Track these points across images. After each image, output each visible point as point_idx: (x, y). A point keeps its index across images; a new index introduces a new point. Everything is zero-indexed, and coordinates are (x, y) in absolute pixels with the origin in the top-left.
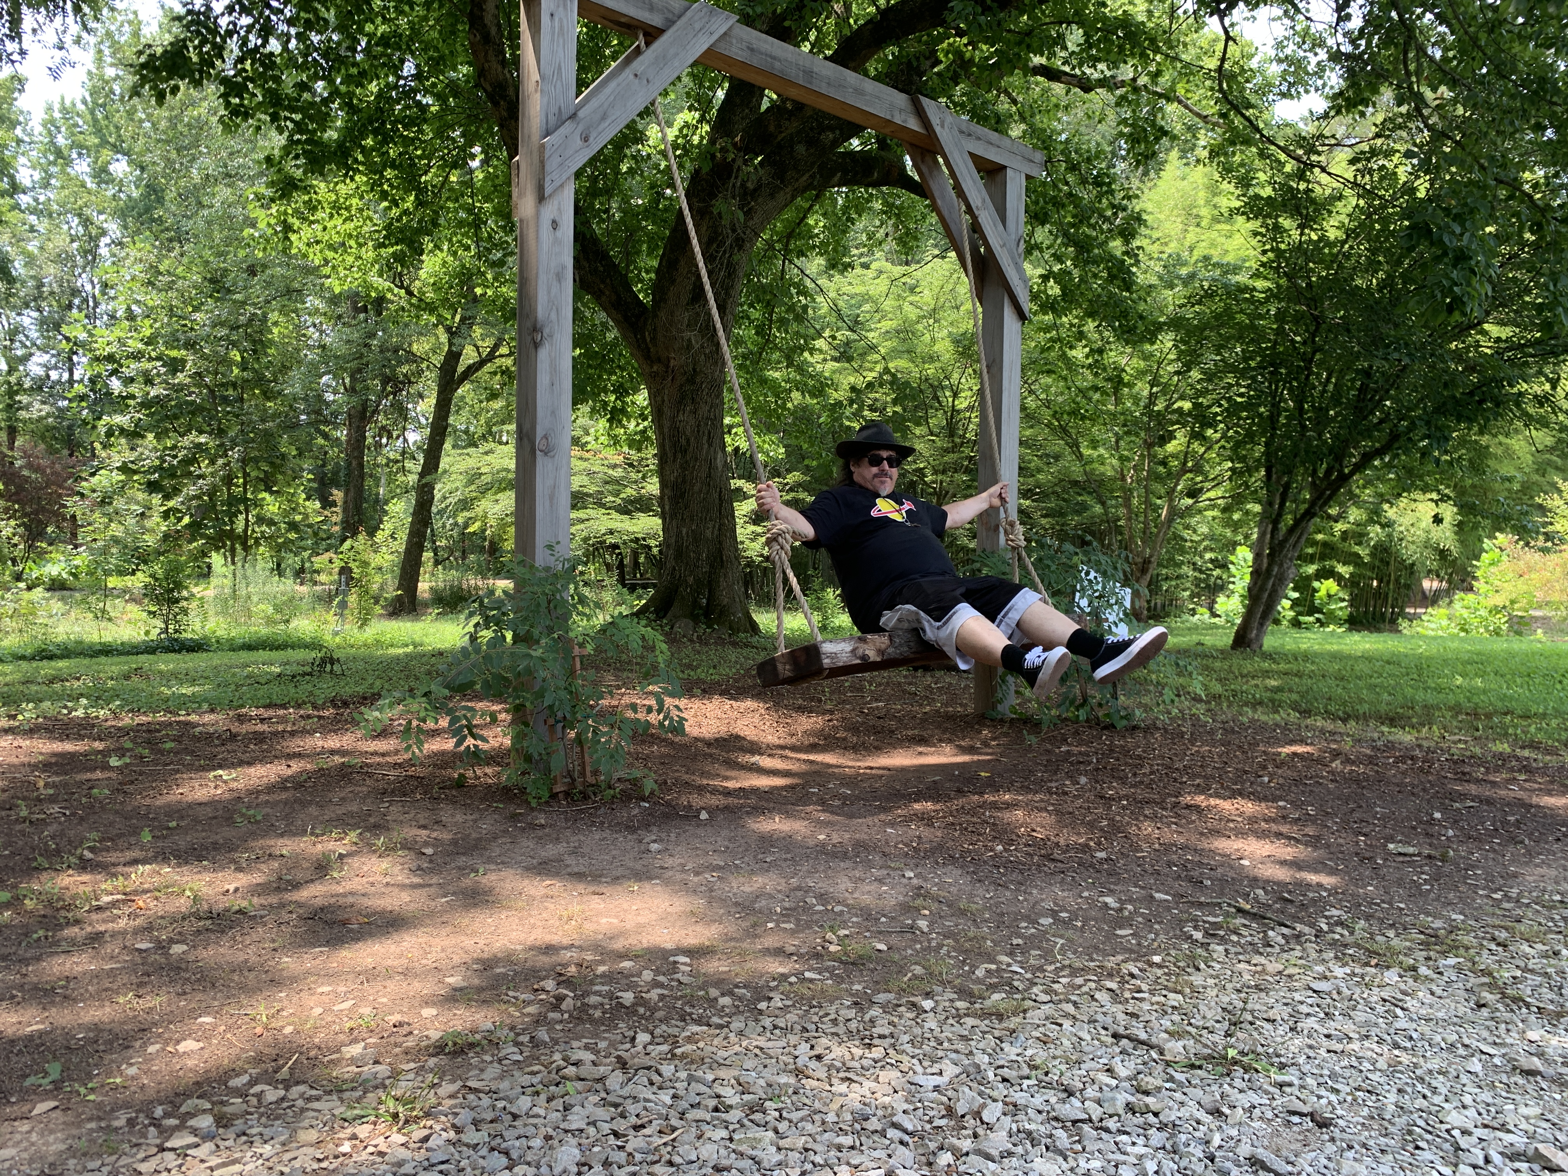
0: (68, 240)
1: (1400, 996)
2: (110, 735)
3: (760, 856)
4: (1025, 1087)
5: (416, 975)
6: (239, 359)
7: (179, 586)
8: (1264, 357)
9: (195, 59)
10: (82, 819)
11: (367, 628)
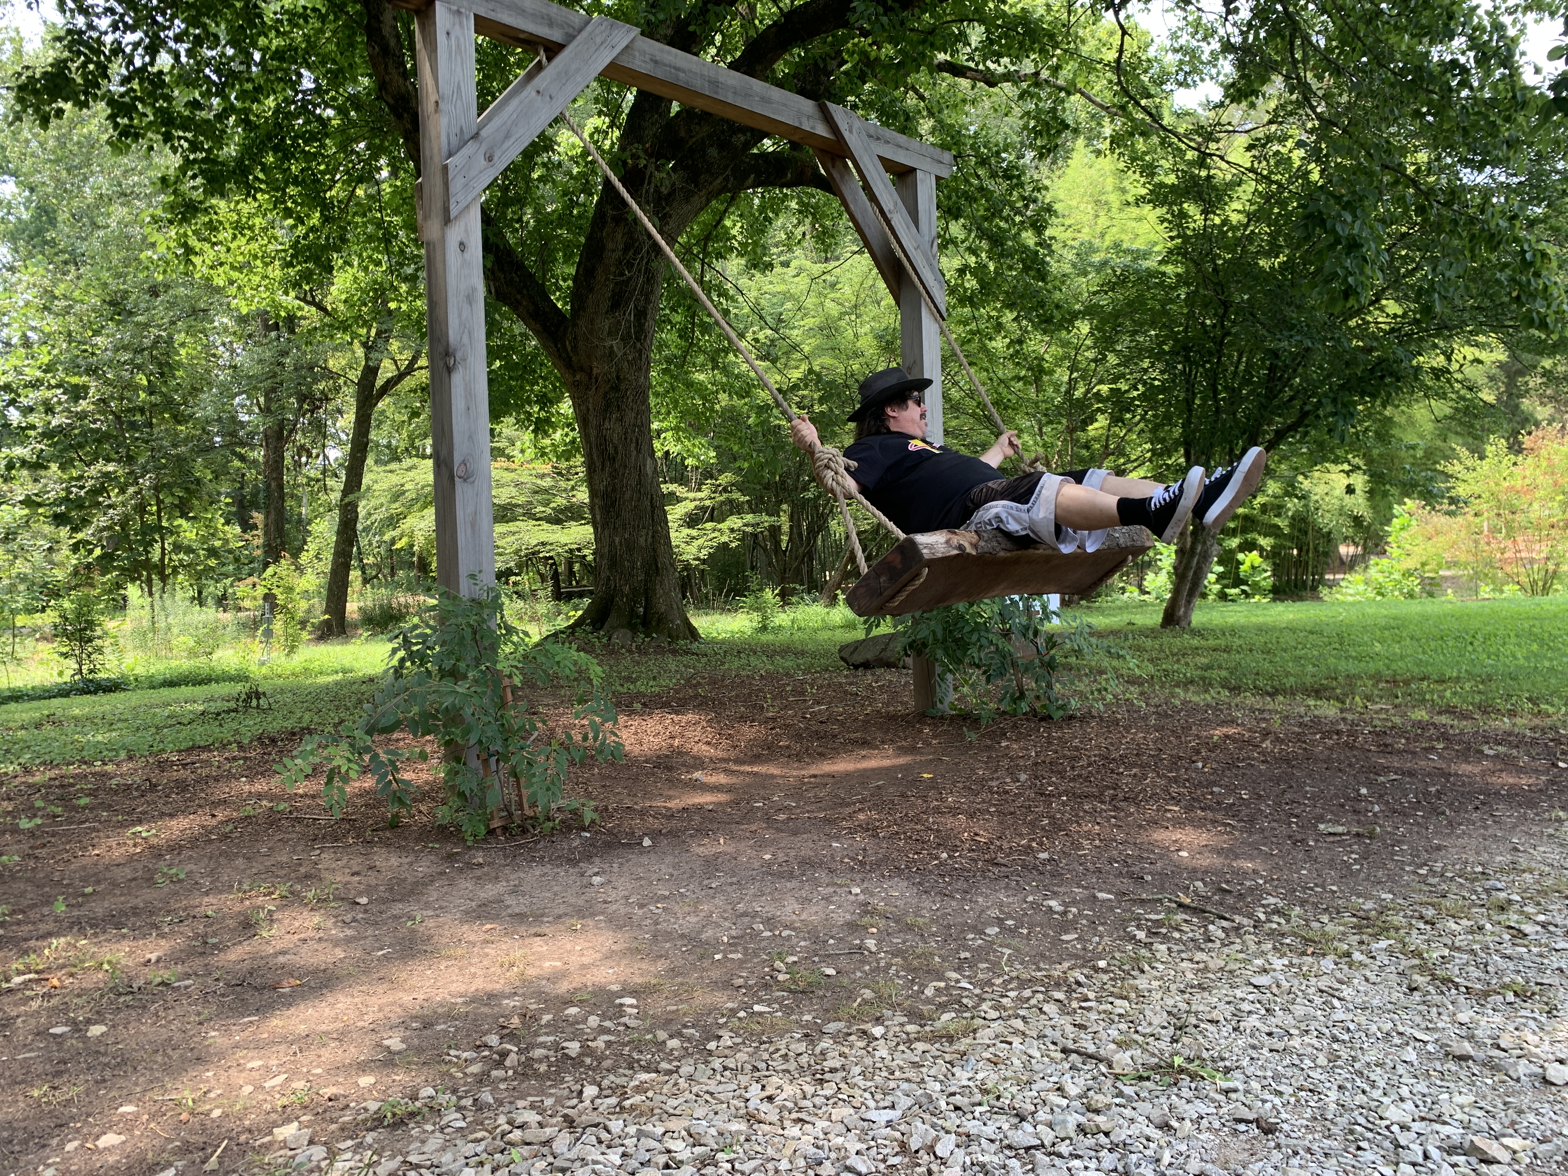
1: (1337, 986)
2: (20, 794)
3: (706, 882)
4: (977, 1114)
5: (352, 1041)
6: (145, 383)
7: (91, 625)
8: (1177, 341)
9: (79, 80)
11: (295, 656)
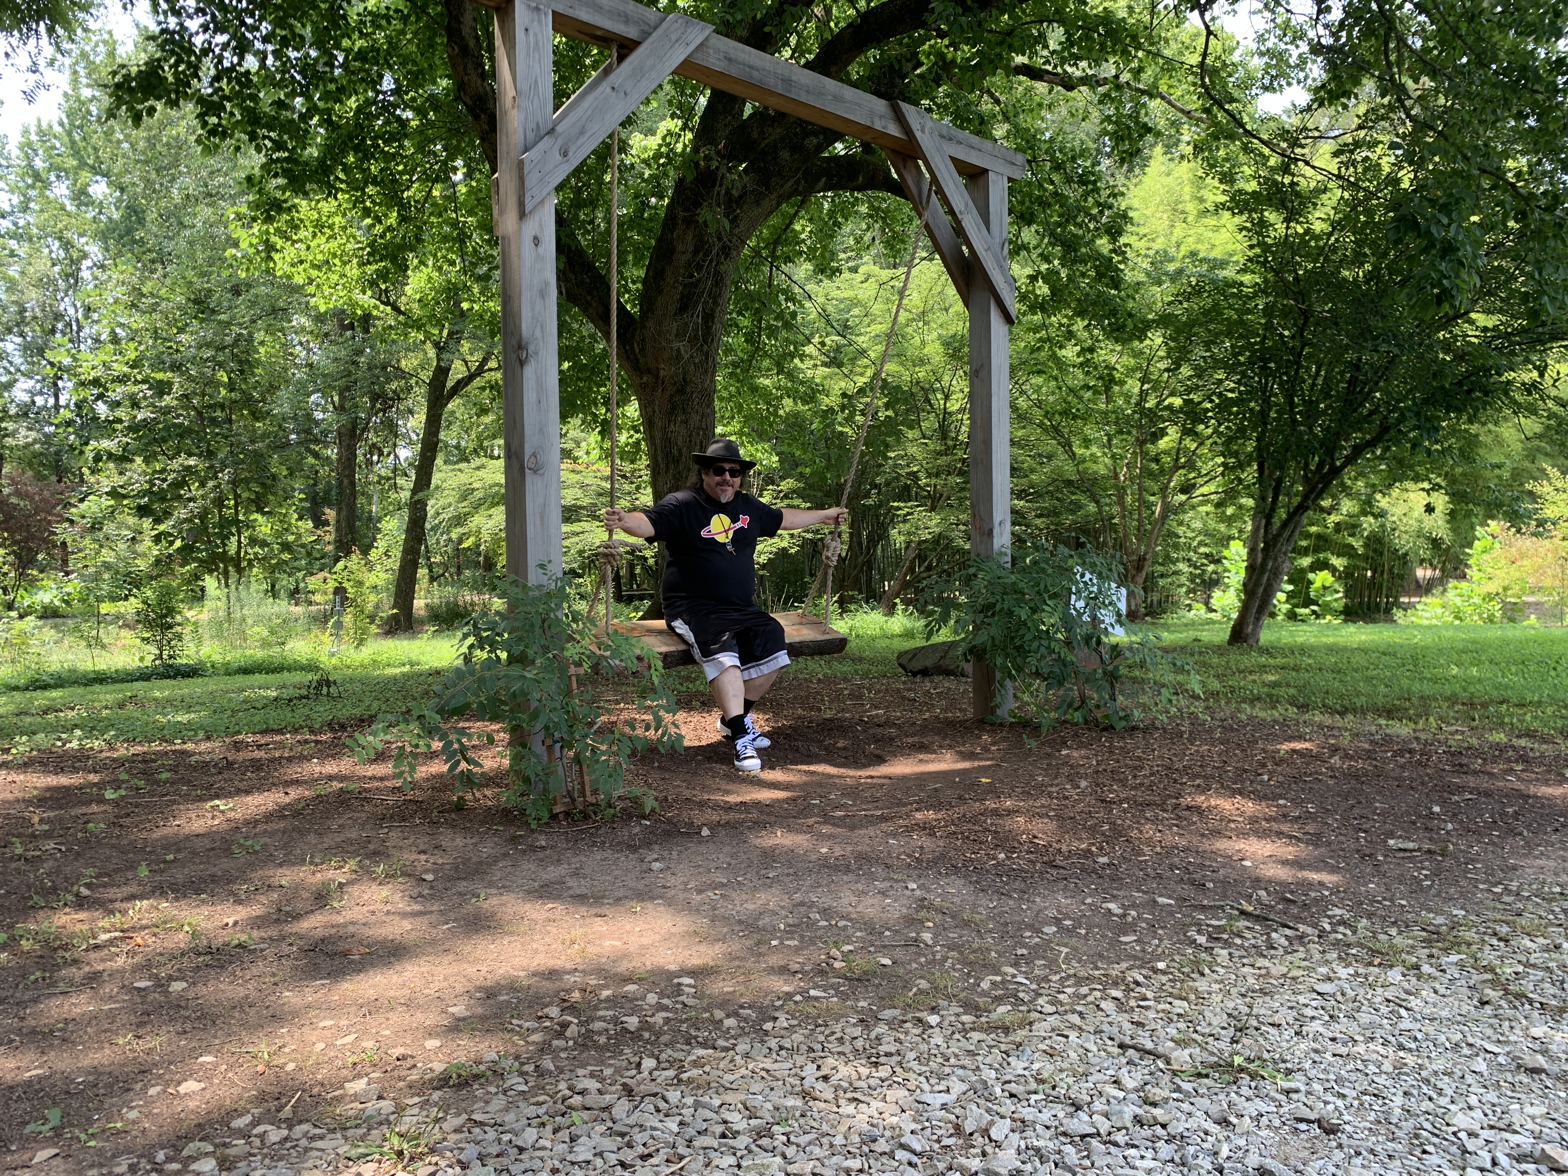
0: (49, 264)
1: (1405, 996)
2: (105, 767)
3: (763, 872)
4: (1032, 1102)
5: (419, 1006)
6: (226, 379)
7: (171, 611)
8: (1254, 352)
9: (171, 79)
10: (78, 854)
11: (363, 648)
